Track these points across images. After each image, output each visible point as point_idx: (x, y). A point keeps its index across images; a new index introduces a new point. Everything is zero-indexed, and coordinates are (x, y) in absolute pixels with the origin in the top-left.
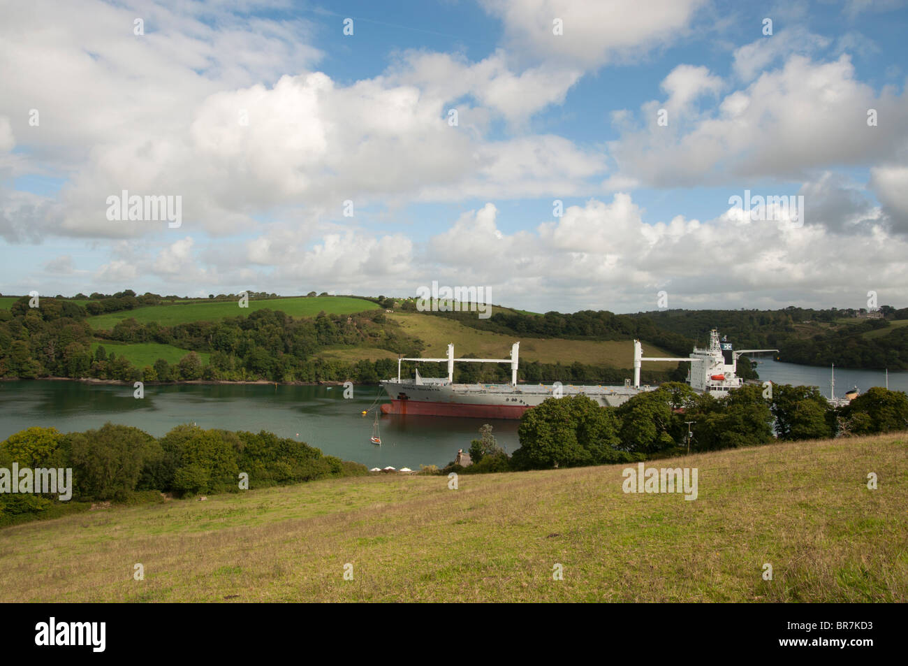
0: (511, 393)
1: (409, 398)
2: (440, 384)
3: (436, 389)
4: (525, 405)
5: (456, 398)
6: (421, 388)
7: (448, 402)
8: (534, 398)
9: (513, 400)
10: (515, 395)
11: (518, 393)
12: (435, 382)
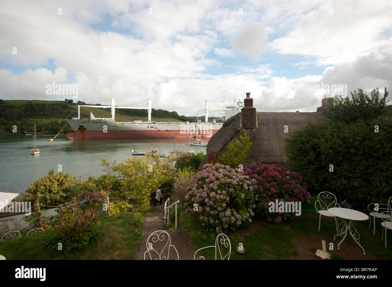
0: (150, 124)
1: (86, 129)
2: (107, 119)
3: (104, 122)
4: (158, 130)
5: (118, 127)
6: (94, 122)
7: (113, 130)
8: (162, 126)
9: (151, 127)
10: (153, 124)
11: (154, 123)
12: (103, 119)
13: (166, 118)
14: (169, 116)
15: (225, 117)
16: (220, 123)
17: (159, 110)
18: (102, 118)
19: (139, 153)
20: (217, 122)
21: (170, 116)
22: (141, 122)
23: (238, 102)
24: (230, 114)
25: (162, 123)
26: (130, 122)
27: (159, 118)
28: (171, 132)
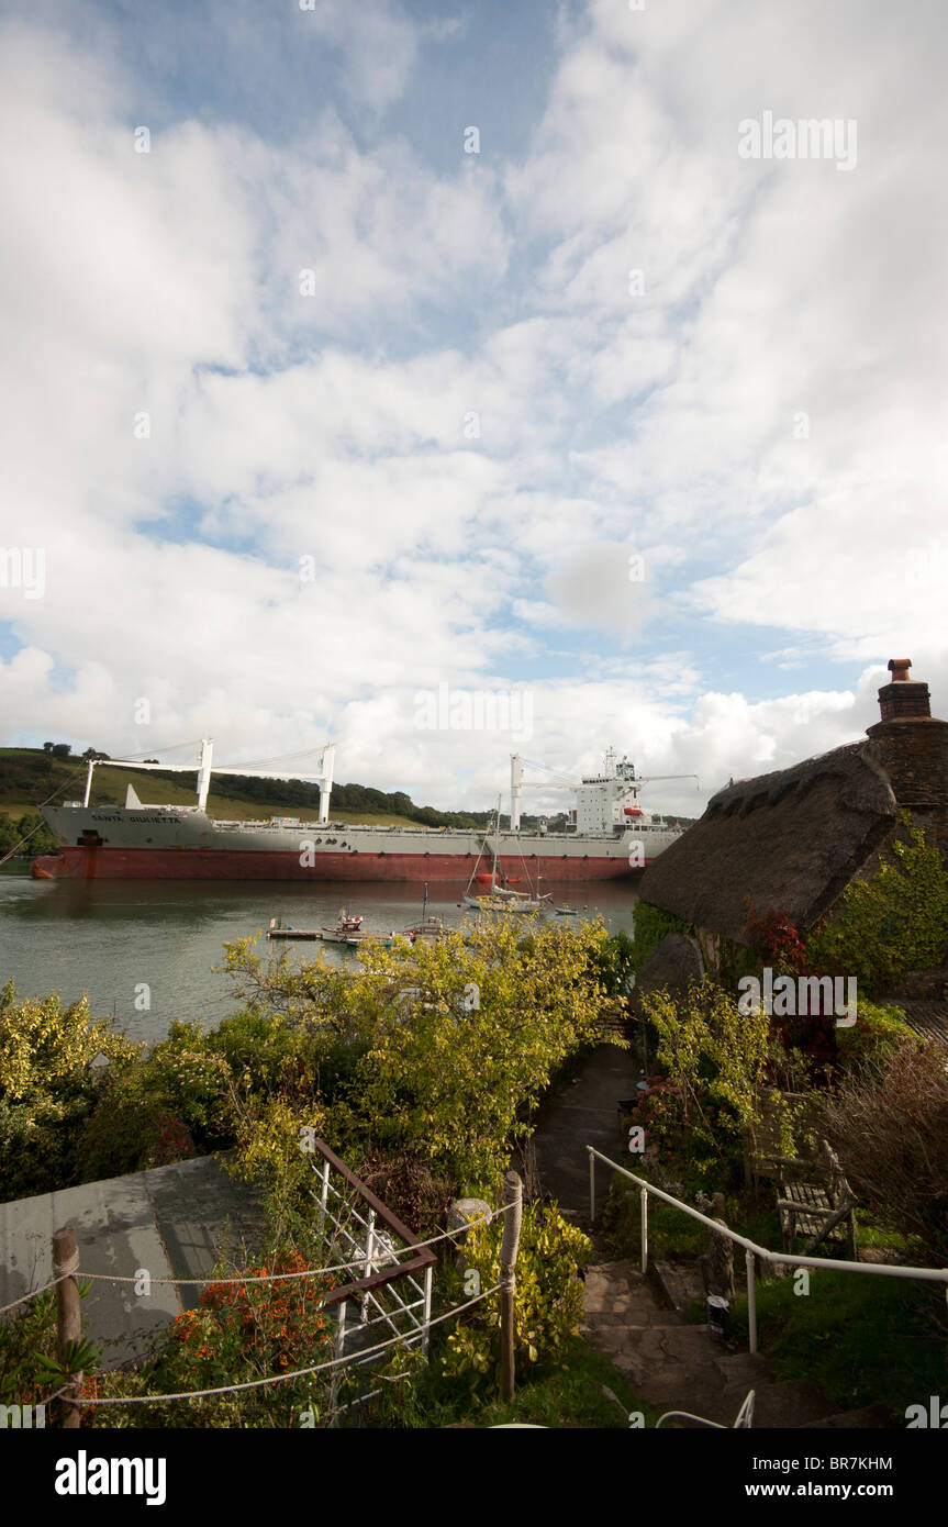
0: (326, 829)
1: (106, 841)
2: (179, 808)
3: (171, 819)
4: (351, 851)
5: (216, 836)
6: (136, 817)
7: (196, 847)
8: (368, 839)
9: (329, 841)
10: (334, 832)
11: (339, 828)
12: (169, 808)
13: (370, 812)
14: (380, 806)
15: (575, 812)
16: (562, 834)
17: (350, 786)
18: (165, 807)
19: (295, 931)
20: (551, 829)
21: (386, 808)
22: (293, 822)
23: (621, 766)
24: (594, 802)
25: (367, 827)
26: (258, 823)
27: (350, 812)
28: (394, 859)
